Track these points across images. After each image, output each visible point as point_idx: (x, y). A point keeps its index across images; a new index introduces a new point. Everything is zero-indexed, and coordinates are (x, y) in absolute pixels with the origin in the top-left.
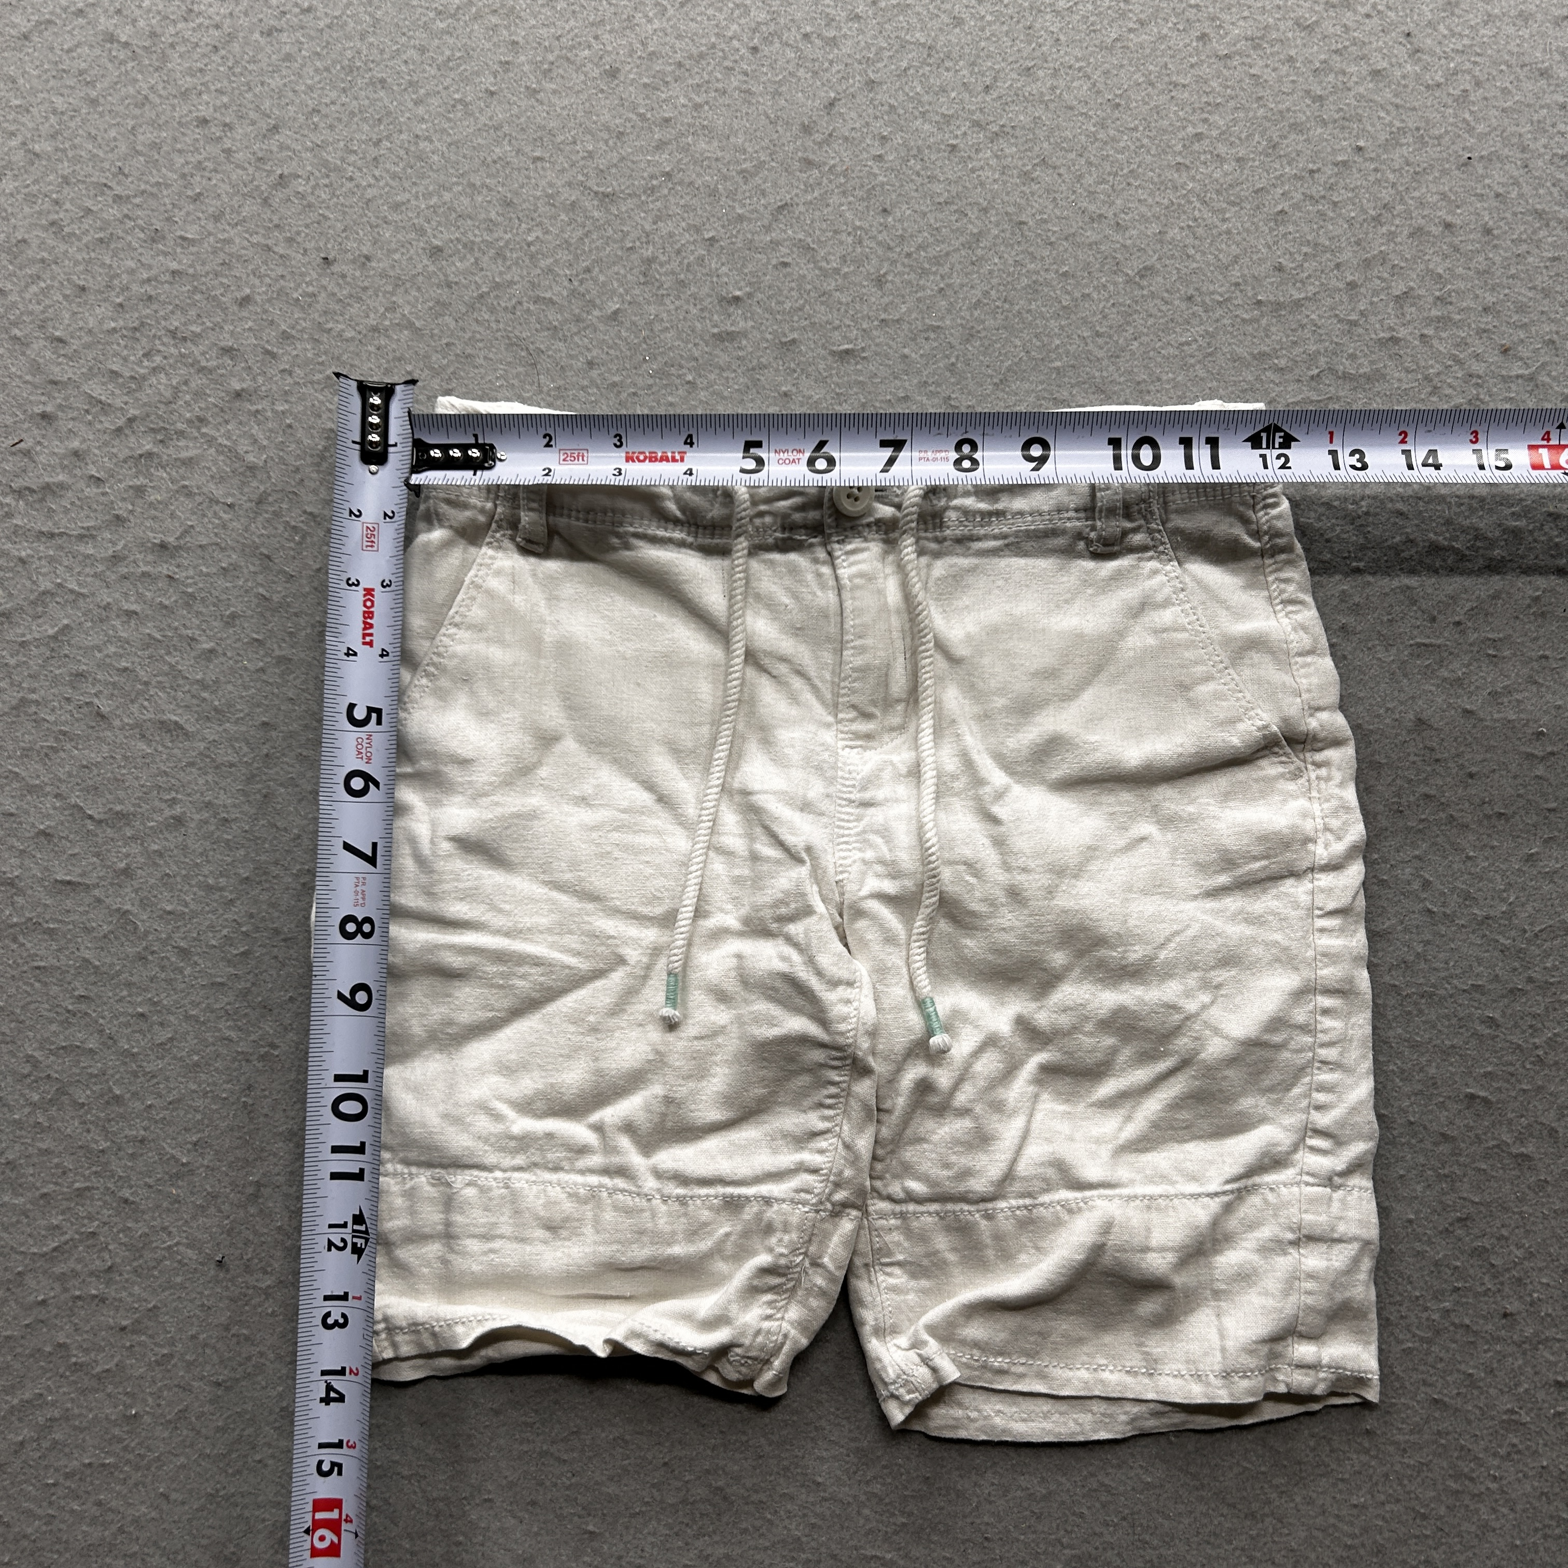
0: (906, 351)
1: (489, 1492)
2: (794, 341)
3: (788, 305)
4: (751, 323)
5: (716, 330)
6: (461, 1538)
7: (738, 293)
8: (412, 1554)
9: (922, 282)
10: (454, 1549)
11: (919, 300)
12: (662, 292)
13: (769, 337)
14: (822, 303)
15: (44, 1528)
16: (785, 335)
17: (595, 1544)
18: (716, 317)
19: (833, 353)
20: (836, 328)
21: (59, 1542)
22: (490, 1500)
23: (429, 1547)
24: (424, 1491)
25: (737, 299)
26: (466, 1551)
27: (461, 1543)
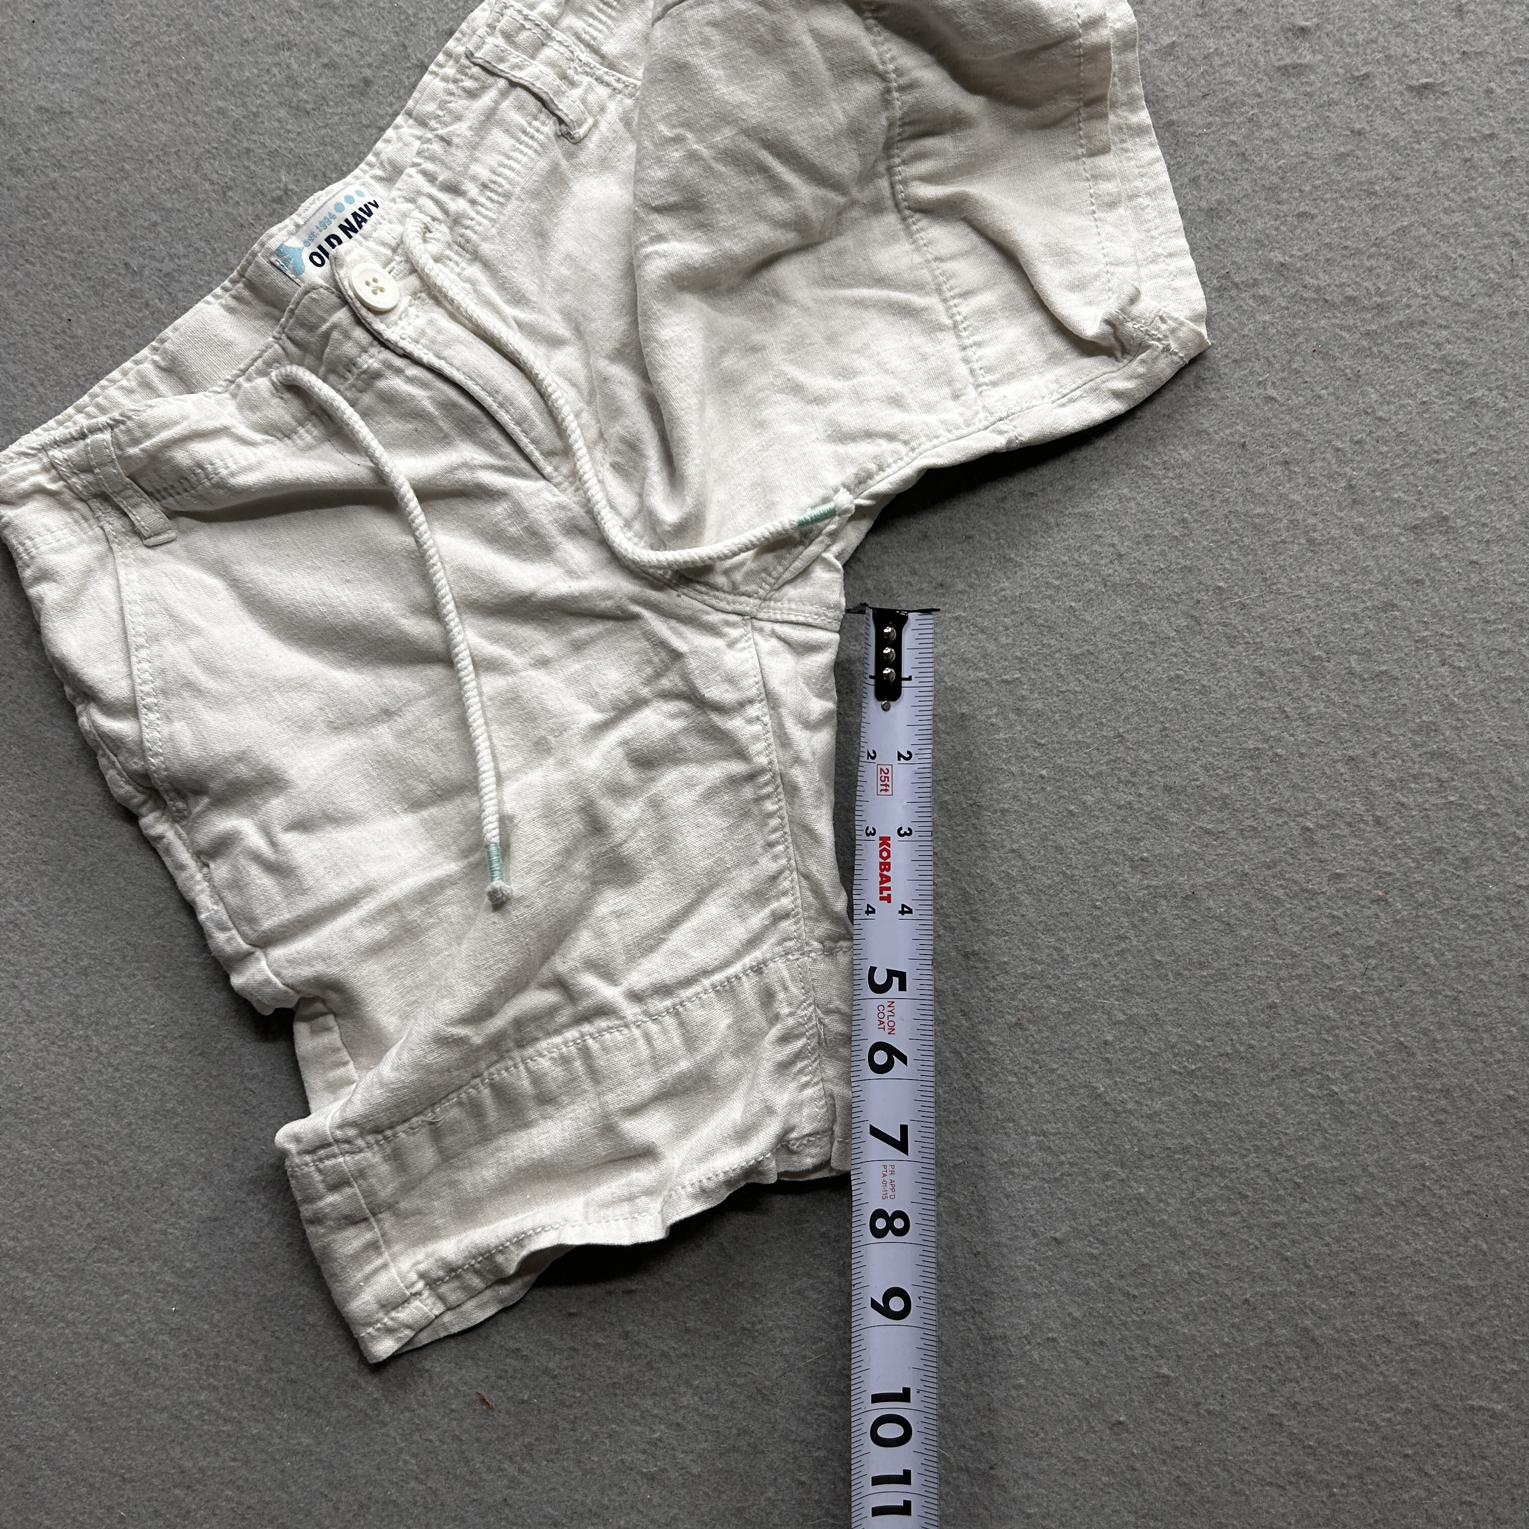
0: (1492, 85)
1: (1051, 1330)
2: (1367, 76)
3: (1360, 37)
4: (1320, 57)
5: (1281, 63)
6: (1022, 1381)
7: (1304, 24)
8: (968, 1397)
9: (1506, 12)
10: (1014, 1393)
11: (1504, 31)
12: (1221, 24)
13: (1341, 71)
14: (1398, 35)
15: (565, 1363)
16: (1358, 70)
17: (1169, 1389)
18: (1281, 50)
19: (1411, 88)
20: (1412, 62)
21: (582, 1377)
22: (1053, 1340)
23: (986, 1390)
24: (979, 1329)
25: (1303, 30)
26: (1027, 1395)
27: (1021, 1386)
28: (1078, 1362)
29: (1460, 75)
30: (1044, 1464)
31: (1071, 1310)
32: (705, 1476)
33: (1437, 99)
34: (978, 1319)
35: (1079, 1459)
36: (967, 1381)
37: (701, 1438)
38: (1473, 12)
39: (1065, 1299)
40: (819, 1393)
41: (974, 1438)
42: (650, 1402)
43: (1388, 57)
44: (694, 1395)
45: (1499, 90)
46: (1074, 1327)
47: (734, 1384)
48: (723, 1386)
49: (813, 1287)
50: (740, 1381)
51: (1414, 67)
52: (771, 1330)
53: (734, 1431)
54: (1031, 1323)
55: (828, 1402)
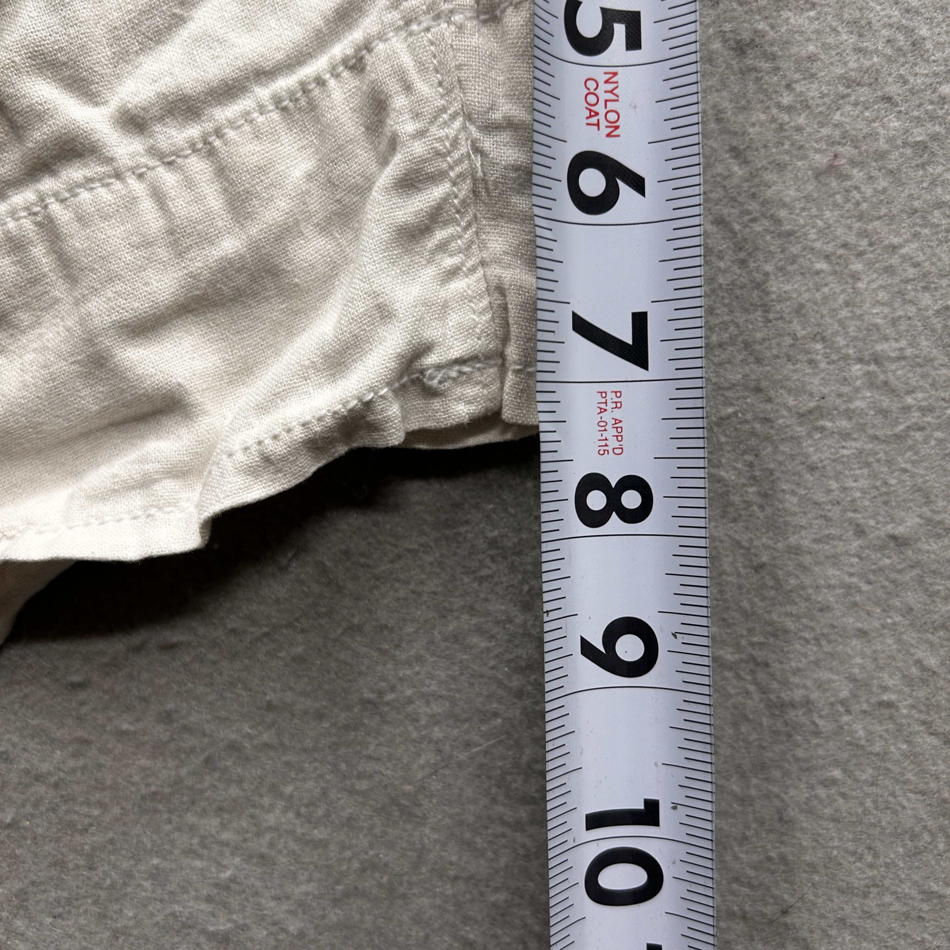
6: (837, 773)
10: (821, 792)
22: (890, 705)
23: (775, 789)
24: (764, 691)
26: (844, 795)
27: (834, 782)
28: (932, 740)
30: (871, 904)
31: (920, 654)
32: (311, 934)
34: (762, 676)
35: (929, 895)
36: (743, 776)
37: (303, 877)
39: (910, 637)
40: (494, 801)
41: (756, 867)
42: (215, 822)
44: (286, 810)
46: (925, 682)
47: (352, 792)
48: (333, 794)
49: (479, 630)
50: (363, 785)
52: (410, 701)
53: (356, 865)
54: (853, 679)
55: (509, 815)
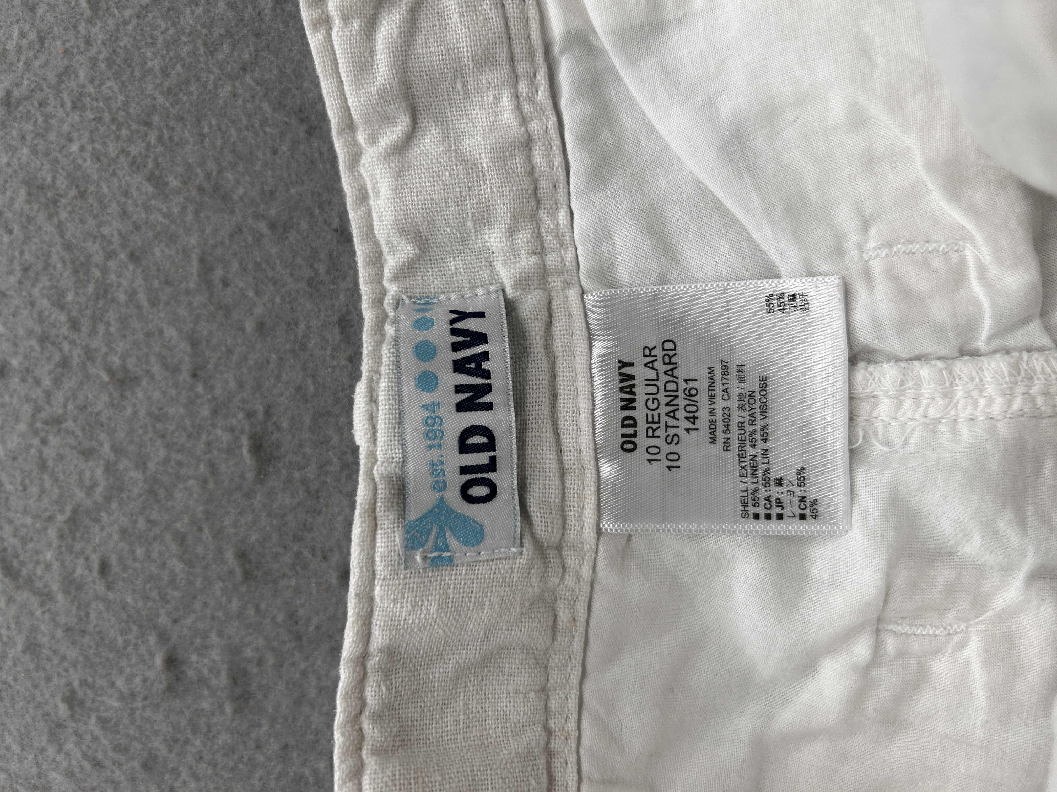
29: (232, 385)
33: (279, 428)
38: (124, 358)
43: (208, 514)
45: (259, 310)
51: (223, 468)
